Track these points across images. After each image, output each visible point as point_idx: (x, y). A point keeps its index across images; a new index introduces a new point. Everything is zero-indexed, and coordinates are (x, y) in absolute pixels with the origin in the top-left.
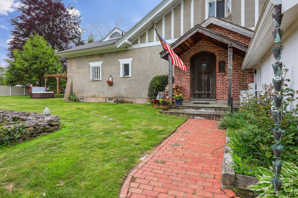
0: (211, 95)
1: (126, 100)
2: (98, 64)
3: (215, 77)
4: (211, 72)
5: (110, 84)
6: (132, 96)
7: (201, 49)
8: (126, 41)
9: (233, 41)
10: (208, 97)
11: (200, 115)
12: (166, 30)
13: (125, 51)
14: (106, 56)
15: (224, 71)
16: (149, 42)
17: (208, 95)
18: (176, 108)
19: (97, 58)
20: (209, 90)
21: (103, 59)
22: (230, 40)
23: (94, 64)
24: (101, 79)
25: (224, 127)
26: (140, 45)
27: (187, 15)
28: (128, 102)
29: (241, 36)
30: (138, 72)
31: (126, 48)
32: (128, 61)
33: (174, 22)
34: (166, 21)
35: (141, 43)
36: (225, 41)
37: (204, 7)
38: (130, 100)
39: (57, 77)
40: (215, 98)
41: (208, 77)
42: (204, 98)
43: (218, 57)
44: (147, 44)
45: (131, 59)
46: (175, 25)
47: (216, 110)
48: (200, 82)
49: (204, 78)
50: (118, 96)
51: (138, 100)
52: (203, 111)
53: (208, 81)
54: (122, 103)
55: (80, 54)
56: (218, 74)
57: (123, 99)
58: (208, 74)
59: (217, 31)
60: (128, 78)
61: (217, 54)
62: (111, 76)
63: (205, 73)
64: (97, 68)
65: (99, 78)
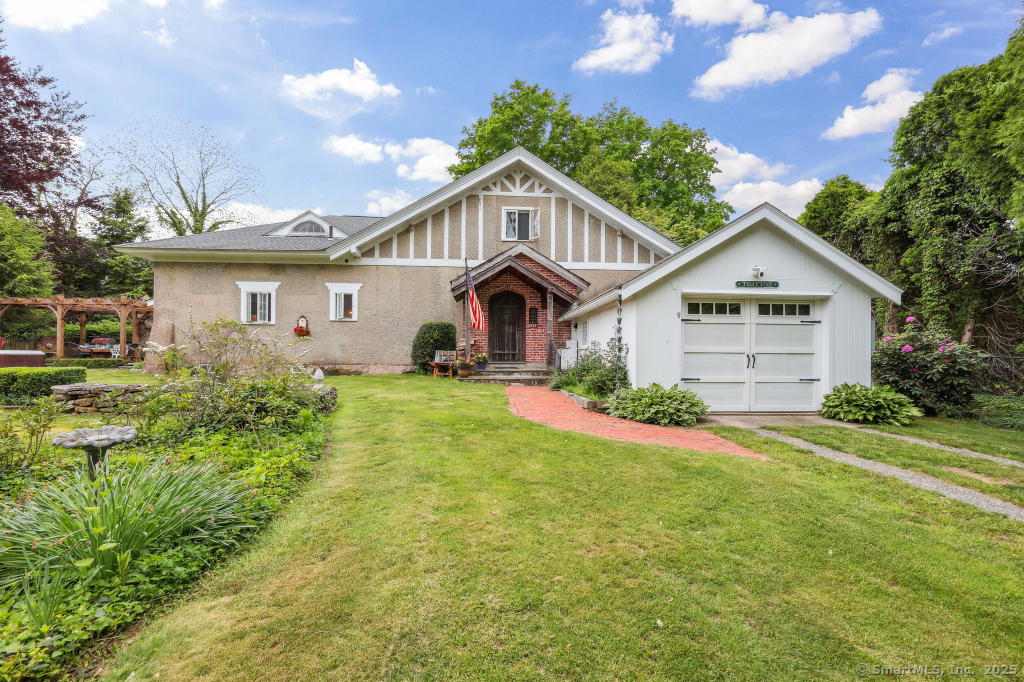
0: (518, 356)
1: (345, 367)
2: (268, 286)
3: (523, 329)
4: (518, 322)
5: (302, 332)
6: (359, 361)
7: (504, 288)
8: (353, 248)
9: (554, 285)
10: (514, 359)
11: (518, 381)
12: (433, 240)
13: (343, 267)
14: (288, 271)
15: (536, 322)
16: (400, 256)
17: (514, 355)
18: (479, 374)
19: (264, 274)
20: (514, 349)
21: (280, 277)
22: (550, 283)
23: (247, 287)
24: (273, 321)
25: (557, 388)
26: (377, 260)
27: (472, 224)
28: (348, 373)
29: (565, 280)
30: (374, 312)
31: (347, 261)
32: (352, 288)
33: (450, 231)
34: (434, 224)
35: (381, 256)
36: (545, 284)
37: (499, 217)
38: (354, 368)
39: (59, 308)
40: (524, 359)
41: (514, 330)
42: (508, 360)
43: (528, 301)
44: (394, 260)
45: (358, 286)
46: (450, 236)
47: (533, 375)
48: (501, 336)
49: (508, 330)
50: (323, 359)
51: (373, 367)
52: (516, 376)
53: (514, 335)
54: (333, 375)
55: (206, 258)
56: (528, 325)
57: (337, 367)
58: (514, 325)
59: (528, 264)
60: (350, 324)
61: (527, 297)
62: (303, 317)
63: (509, 324)
64: (265, 295)
65: (269, 319)
